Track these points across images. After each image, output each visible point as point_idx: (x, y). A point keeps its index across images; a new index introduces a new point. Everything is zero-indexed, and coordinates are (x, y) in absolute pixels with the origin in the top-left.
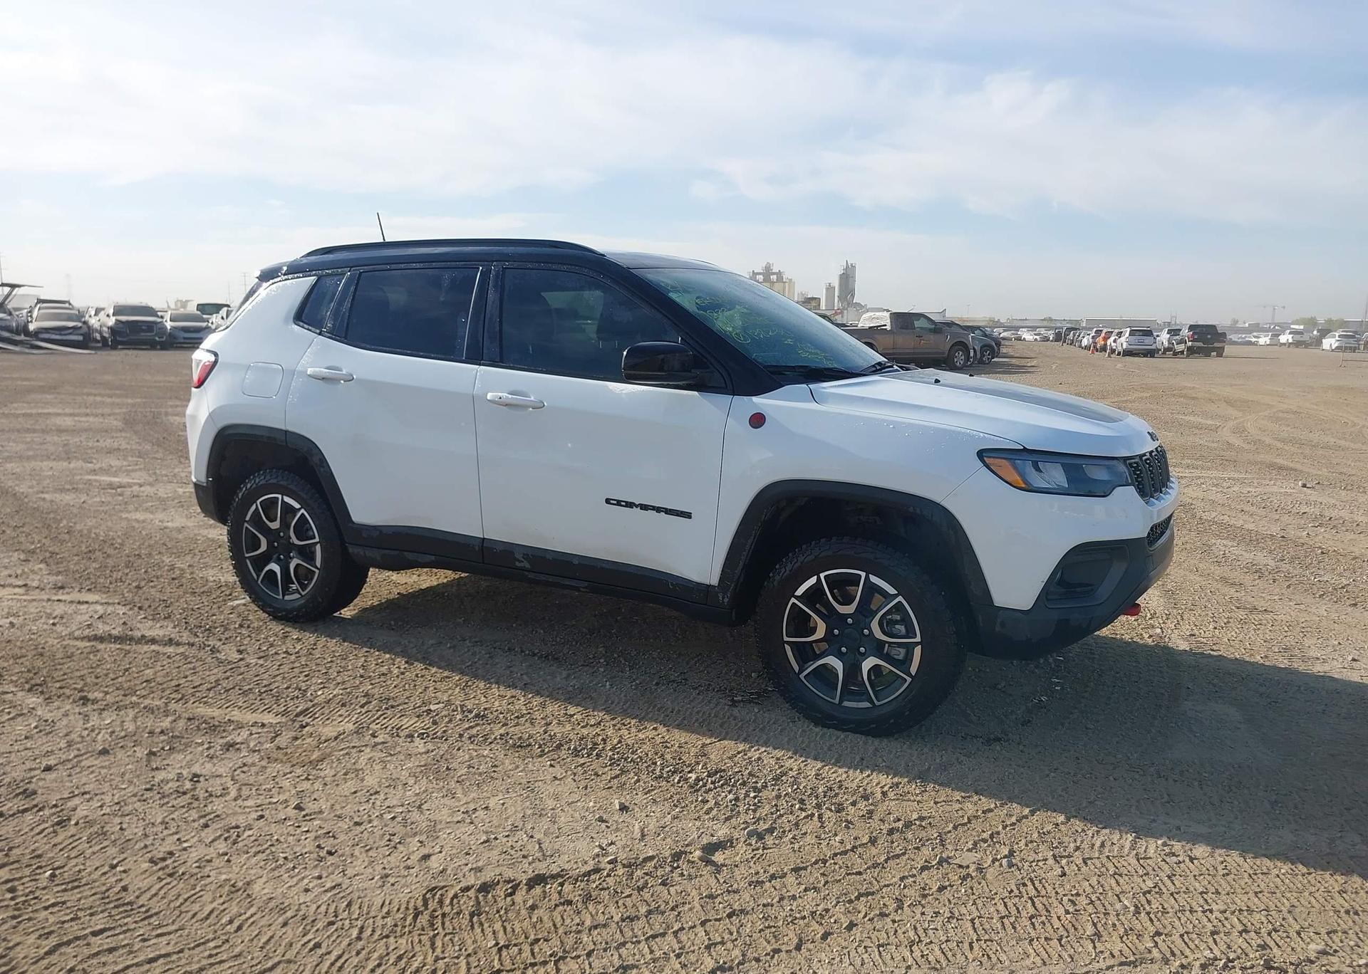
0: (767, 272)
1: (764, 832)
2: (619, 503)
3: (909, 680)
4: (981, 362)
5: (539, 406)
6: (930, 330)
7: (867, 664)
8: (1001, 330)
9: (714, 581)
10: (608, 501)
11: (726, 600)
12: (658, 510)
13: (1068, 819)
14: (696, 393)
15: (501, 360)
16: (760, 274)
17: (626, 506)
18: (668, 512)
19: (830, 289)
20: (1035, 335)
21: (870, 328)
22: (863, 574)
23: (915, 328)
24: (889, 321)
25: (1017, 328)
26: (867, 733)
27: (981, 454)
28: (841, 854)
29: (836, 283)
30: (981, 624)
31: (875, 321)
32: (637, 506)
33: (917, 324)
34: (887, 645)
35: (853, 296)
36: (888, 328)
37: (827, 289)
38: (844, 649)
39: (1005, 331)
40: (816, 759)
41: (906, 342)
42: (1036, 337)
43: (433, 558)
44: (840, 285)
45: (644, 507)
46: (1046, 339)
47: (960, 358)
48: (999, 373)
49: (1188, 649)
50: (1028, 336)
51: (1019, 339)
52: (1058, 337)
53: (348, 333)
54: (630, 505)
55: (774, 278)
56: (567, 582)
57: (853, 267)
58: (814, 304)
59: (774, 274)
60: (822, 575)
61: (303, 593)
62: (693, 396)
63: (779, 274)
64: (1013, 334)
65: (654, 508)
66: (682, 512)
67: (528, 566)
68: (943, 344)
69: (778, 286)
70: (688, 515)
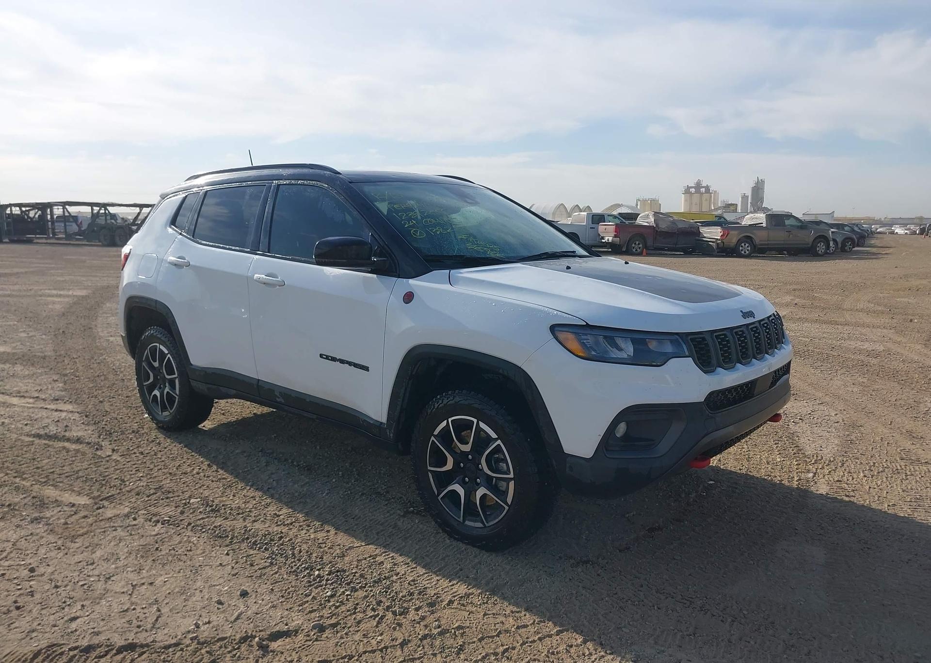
0: (698, 186)
1: (328, 626)
2: (327, 358)
3: (507, 508)
4: (843, 250)
5: (282, 284)
6: (798, 227)
7: (481, 492)
8: (878, 226)
9: (384, 420)
10: (321, 356)
11: (391, 435)
12: (350, 363)
13: (585, 642)
14: (375, 276)
15: (269, 250)
16: (692, 187)
17: (331, 360)
18: (356, 365)
19: (745, 197)
20: (906, 229)
21: (750, 225)
22: (475, 421)
23: (785, 226)
24: (765, 220)
25: (891, 225)
26: (482, 548)
27: (553, 329)
28: (370, 652)
29: (749, 193)
30: (556, 468)
31: (754, 220)
32: (338, 361)
33: (787, 222)
34: (494, 479)
35: (762, 202)
36: (764, 225)
37: (742, 198)
38: (467, 479)
39: (880, 227)
40: (423, 567)
41: (779, 236)
42: (906, 231)
44: (752, 195)
45: (342, 361)
46: (914, 233)
47: (821, 248)
48: (854, 259)
49: (824, 493)
50: (899, 230)
51: (893, 233)
52: (922, 232)
53: (194, 234)
54: (334, 359)
55: (703, 190)
57: (763, 182)
58: (732, 208)
59: (703, 187)
60: (449, 420)
61: (171, 412)
62: (373, 278)
63: (707, 188)
64: (887, 229)
65: (347, 362)
66: (363, 366)
67: (282, 400)
68: (808, 237)
69: (706, 196)
70: (366, 369)
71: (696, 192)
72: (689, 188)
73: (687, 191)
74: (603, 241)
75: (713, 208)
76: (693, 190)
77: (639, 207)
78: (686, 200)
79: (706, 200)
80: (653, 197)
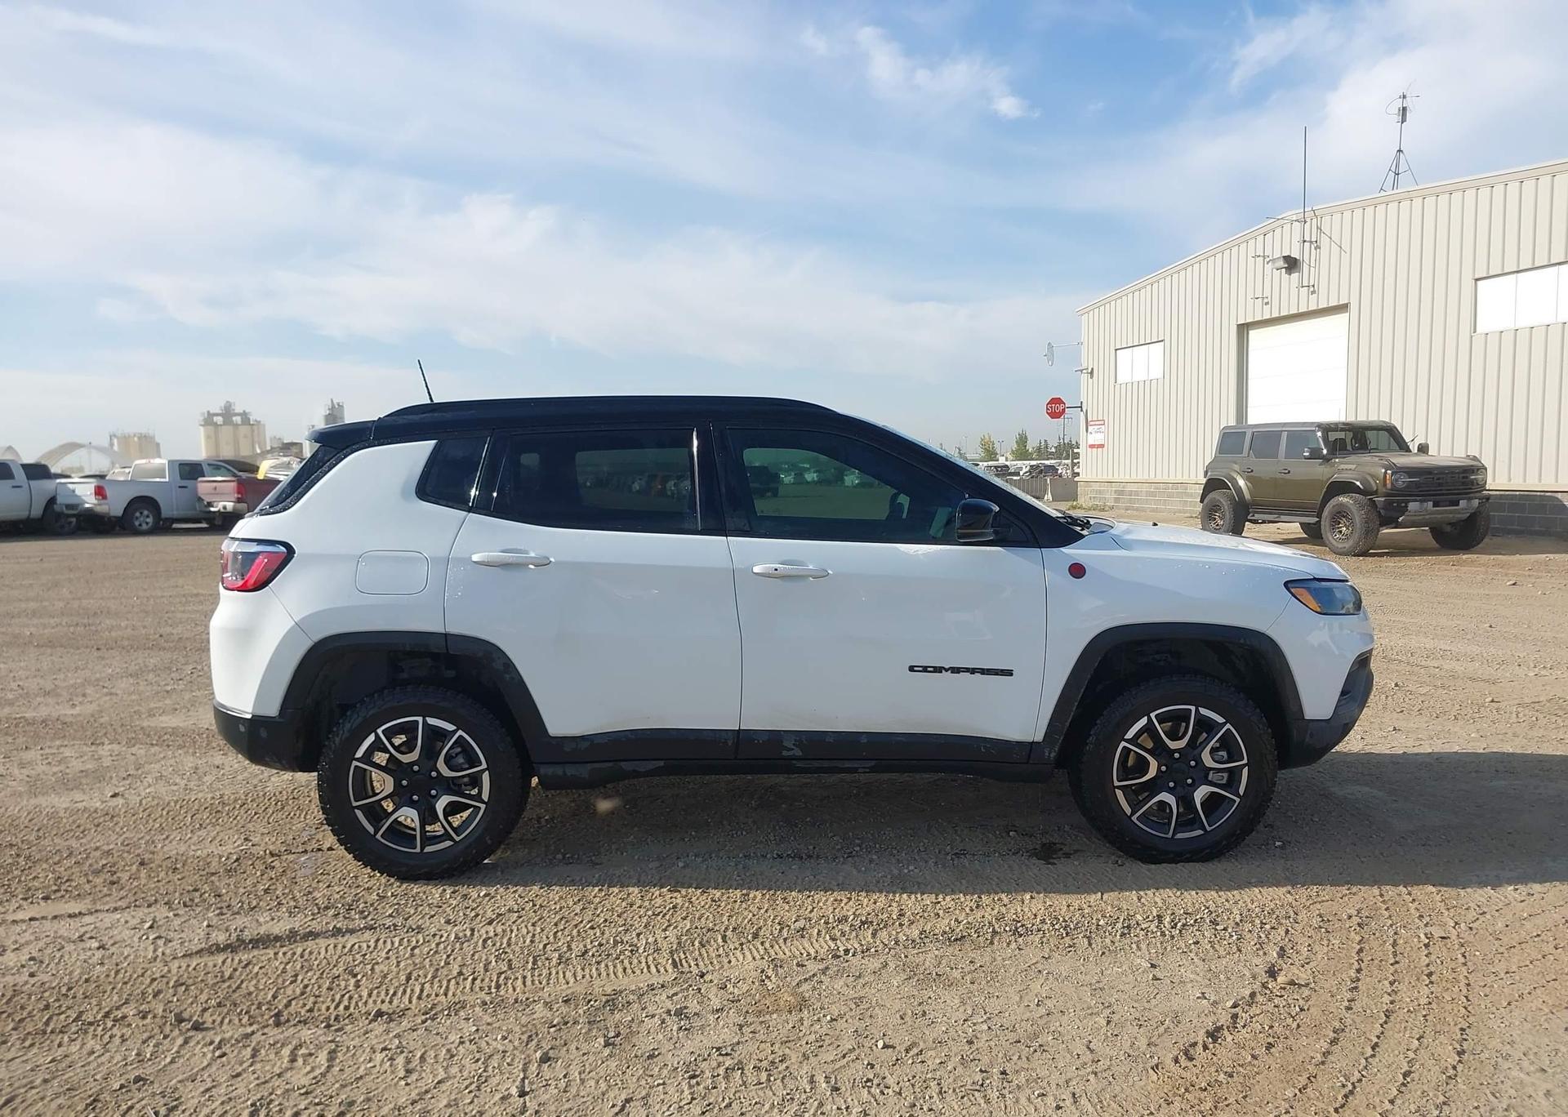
0: (228, 413)
2: (925, 669)
3: (1238, 800)
5: (822, 575)
7: (1199, 793)
9: (1038, 737)
10: (912, 669)
12: (973, 671)
14: (1000, 548)
16: (217, 415)
17: (934, 672)
18: (983, 672)
22: (1193, 708)
27: (1287, 585)
30: (1295, 738)
32: (947, 670)
34: (1217, 772)
43: (662, 763)
45: (956, 670)
54: (938, 670)
55: (238, 419)
56: (847, 765)
57: (341, 407)
58: (294, 450)
59: (237, 415)
60: (1153, 715)
61: (457, 839)
63: (245, 416)
65: (967, 670)
66: (1002, 670)
67: (798, 753)
69: (244, 430)
70: (1009, 673)
71: (225, 423)
72: (210, 415)
73: (208, 420)
74: (212, 509)
75: (259, 451)
76: (219, 420)
77: (116, 448)
78: (208, 437)
79: (245, 437)
80: (144, 431)
